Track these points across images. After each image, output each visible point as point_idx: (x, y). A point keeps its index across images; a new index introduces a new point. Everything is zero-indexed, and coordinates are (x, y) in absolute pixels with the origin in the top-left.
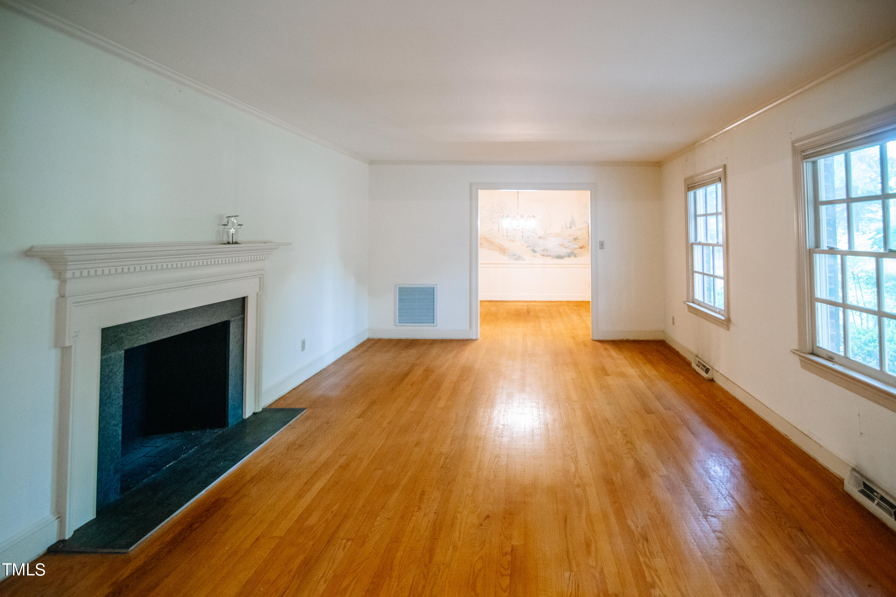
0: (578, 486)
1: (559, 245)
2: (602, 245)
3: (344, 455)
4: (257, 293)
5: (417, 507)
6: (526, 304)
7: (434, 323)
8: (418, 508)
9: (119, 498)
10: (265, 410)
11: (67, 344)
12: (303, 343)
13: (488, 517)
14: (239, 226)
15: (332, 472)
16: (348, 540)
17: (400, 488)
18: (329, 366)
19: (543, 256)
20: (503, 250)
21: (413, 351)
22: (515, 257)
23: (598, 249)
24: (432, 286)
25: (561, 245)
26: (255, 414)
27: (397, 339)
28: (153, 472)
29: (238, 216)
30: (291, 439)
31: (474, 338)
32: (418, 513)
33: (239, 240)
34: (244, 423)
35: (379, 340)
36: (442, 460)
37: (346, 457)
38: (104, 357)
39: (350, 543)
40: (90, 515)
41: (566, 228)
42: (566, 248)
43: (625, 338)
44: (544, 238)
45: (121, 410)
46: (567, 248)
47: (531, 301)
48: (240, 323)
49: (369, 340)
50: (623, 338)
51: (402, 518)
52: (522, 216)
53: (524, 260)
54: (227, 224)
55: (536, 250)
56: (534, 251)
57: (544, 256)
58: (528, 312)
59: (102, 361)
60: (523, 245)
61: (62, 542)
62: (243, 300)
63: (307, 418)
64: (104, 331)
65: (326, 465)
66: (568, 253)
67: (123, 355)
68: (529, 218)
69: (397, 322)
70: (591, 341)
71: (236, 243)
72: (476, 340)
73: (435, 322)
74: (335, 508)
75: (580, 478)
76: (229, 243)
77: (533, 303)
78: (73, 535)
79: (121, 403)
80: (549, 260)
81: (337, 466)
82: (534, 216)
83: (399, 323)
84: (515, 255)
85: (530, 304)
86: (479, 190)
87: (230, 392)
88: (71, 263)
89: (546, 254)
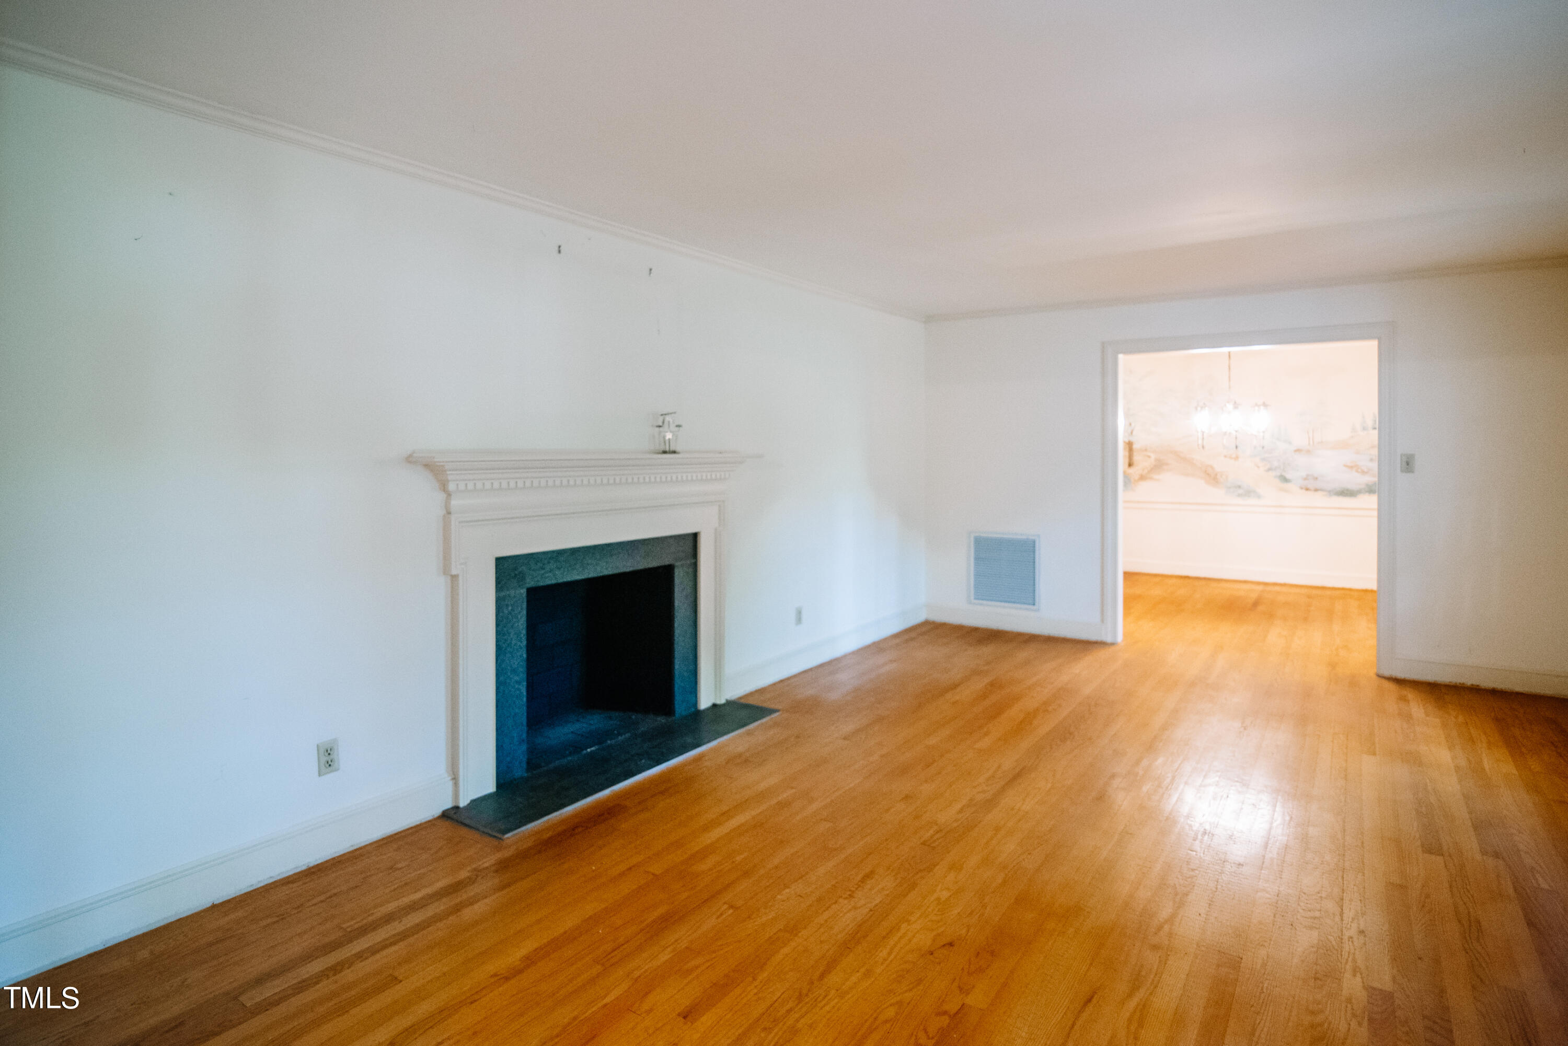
0: (1155, 947)
1: (1345, 466)
2: (1408, 464)
3: (792, 788)
4: (716, 529)
5: (849, 893)
6: (1260, 588)
7: (1034, 604)
8: (850, 895)
9: (526, 775)
10: (729, 703)
11: (454, 572)
12: (799, 613)
13: (951, 944)
14: (678, 428)
15: (763, 807)
16: (731, 907)
17: (843, 856)
18: (845, 656)
19: (1304, 491)
20: (1212, 477)
21: (987, 650)
22: (1240, 491)
23: (1399, 470)
24: (1031, 538)
25: (1351, 467)
26: (714, 706)
27: (970, 627)
28: (570, 754)
29: (675, 413)
30: (740, 749)
31: (1109, 639)
32: (846, 902)
33: (678, 449)
34: (697, 715)
35: (943, 625)
36: (931, 832)
37: (794, 790)
38: (502, 594)
39: (731, 911)
40: (489, 786)
41: (1364, 429)
42: (1363, 473)
43: (1469, 682)
44: (1308, 452)
45: (524, 664)
46: (1367, 473)
47: (1275, 584)
48: (691, 570)
49: (926, 623)
50: (1451, 680)
51: (819, 900)
52: (1236, 406)
53: (1259, 497)
54: (661, 424)
55: (1288, 476)
56: (1285, 480)
57: (1307, 489)
58: (1256, 604)
59: (498, 600)
60: (1258, 467)
61: (456, 808)
62: (695, 536)
63: (776, 724)
64: (500, 561)
65: (762, 796)
66: (1367, 485)
67: (525, 595)
68: (1257, 408)
69: (972, 597)
70: (1375, 677)
71: (674, 452)
72: (1113, 644)
73: (1037, 604)
74: (739, 858)
75: (1170, 935)
76: (665, 452)
77: (1277, 588)
78: (468, 805)
79: (525, 656)
80: (1320, 500)
81: (774, 801)
82: (1265, 405)
83: (975, 599)
84: (1239, 487)
85: (1269, 588)
86: (1121, 356)
87: (677, 667)
88: (451, 472)
89: (1312, 485)
